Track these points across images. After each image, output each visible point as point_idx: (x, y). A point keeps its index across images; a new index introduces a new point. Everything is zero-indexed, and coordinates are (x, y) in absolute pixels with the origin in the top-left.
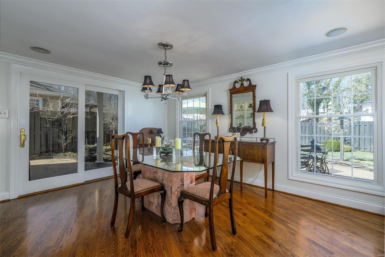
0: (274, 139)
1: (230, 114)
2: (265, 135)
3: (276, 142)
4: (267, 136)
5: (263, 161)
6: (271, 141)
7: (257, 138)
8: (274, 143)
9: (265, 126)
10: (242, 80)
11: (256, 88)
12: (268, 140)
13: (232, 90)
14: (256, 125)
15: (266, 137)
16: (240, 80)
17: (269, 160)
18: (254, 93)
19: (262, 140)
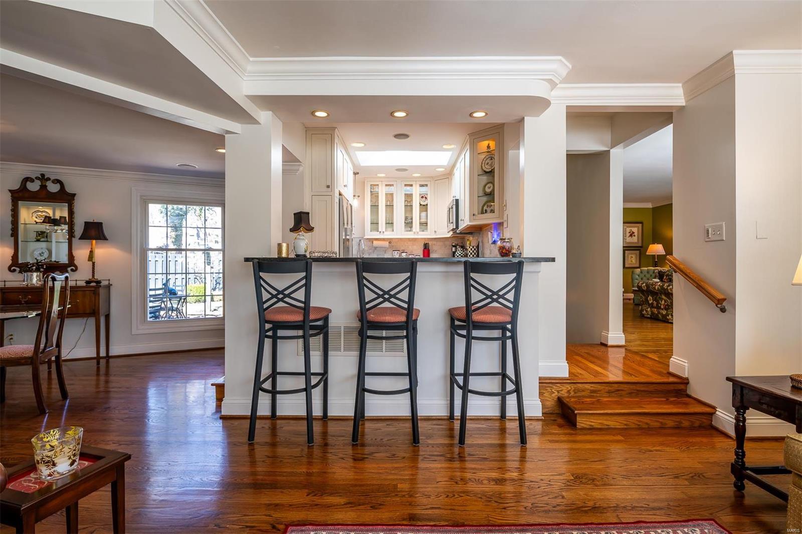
0: (109, 280)
1: (12, 236)
2: (93, 276)
3: (111, 285)
4: (98, 277)
5: (94, 313)
6: (104, 283)
7: (76, 280)
8: (109, 287)
9: (93, 261)
10: (43, 178)
11: (75, 198)
12: (98, 282)
13: (17, 192)
14: (74, 260)
15: (95, 277)
16: (37, 178)
17: (102, 311)
18: (71, 207)
19: (88, 282)
